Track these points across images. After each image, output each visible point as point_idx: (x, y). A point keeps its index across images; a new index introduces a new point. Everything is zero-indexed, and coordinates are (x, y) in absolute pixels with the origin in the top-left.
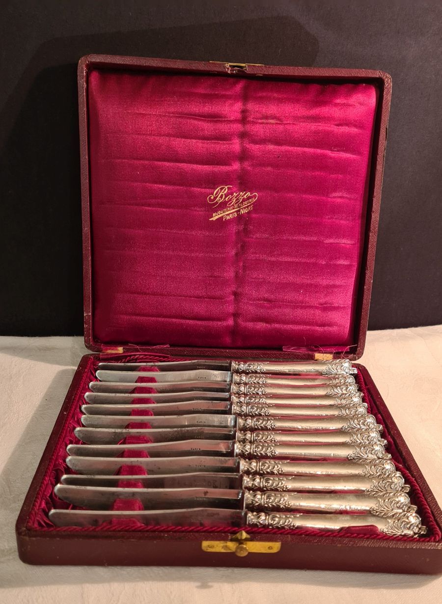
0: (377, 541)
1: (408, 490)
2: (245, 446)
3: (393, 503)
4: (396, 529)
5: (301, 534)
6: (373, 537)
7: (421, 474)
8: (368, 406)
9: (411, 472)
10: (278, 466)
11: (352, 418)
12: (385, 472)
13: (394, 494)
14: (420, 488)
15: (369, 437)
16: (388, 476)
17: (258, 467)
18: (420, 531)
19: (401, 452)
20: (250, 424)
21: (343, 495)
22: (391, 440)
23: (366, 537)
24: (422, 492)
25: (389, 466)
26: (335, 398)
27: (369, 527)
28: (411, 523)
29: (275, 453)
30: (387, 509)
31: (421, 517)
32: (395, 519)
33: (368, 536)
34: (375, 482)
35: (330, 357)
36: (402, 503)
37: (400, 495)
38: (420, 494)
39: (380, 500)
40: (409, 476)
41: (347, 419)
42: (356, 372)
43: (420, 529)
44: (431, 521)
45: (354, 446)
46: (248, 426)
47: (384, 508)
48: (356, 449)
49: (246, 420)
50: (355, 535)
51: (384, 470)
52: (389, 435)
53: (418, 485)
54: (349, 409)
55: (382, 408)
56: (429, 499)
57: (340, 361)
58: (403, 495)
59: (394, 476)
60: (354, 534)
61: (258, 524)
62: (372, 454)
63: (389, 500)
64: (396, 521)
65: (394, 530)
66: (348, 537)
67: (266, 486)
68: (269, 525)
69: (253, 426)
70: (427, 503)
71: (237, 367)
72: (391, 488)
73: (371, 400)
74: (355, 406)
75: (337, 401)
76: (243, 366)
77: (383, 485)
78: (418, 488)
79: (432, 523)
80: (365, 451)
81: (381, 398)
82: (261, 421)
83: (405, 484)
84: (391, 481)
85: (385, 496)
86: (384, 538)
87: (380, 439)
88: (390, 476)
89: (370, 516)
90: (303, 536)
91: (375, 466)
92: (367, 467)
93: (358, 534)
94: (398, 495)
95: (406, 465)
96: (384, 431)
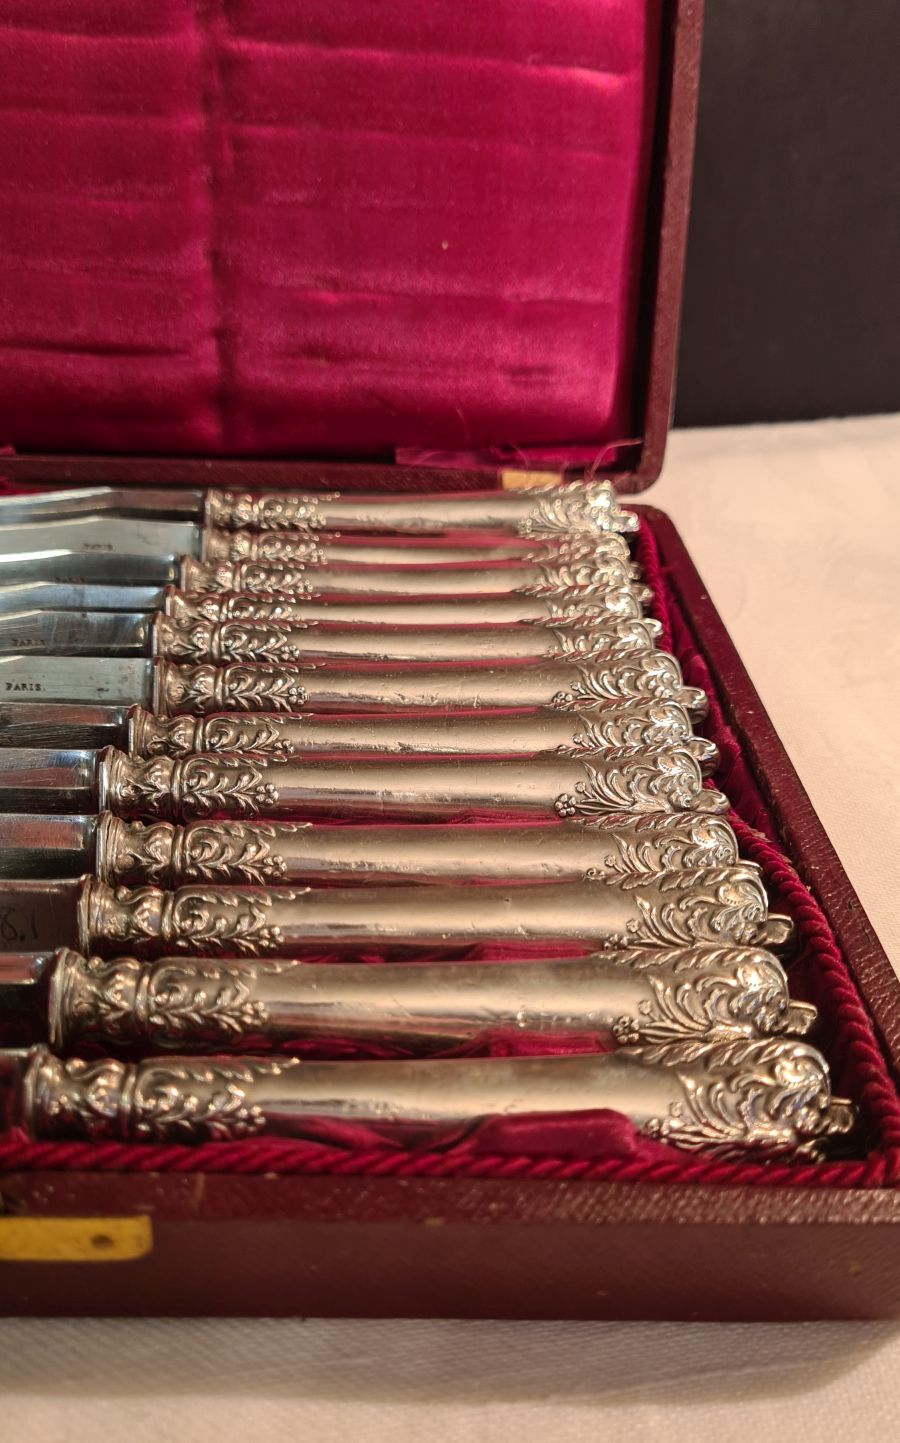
0: (619, 1190)
1: (782, 935)
2: (147, 770)
3: (714, 997)
4: (715, 1122)
5: (262, 1169)
6: (601, 1168)
7: (839, 866)
8: (663, 628)
9: (798, 860)
10: (259, 848)
11: (594, 666)
12: (697, 861)
13: (721, 960)
14: (831, 925)
15: (645, 729)
16: (703, 879)
17: (177, 853)
18: (826, 1123)
19: (767, 783)
20: (210, 693)
21: (497, 965)
22: (733, 742)
23: (568, 1171)
24: (838, 942)
25: (713, 841)
26: (544, 600)
27: (591, 1122)
28: (786, 1093)
29: (268, 793)
30: (688, 1023)
31: (827, 1059)
32: (713, 1074)
33: (576, 1166)
34: (647, 905)
35: (549, 480)
36: (754, 995)
37: (748, 959)
38: (829, 951)
39: (660, 986)
40: (788, 877)
41: (574, 667)
42: (633, 523)
43: (823, 1113)
44: (875, 1078)
45: (580, 762)
46: (199, 699)
47: (675, 1021)
48: (589, 775)
49: (192, 678)
50: (523, 1161)
51: (693, 856)
52: (728, 724)
53: (825, 912)
54: (587, 636)
55: (710, 632)
56: (868, 975)
57: (578, 488)
58: (757, 959)
59: (727, 879)
60: (514, 1155)
61: (84, 1113)
62: (650, 792)
63: (695, 983)
64: (720, 1086)
65: (707, 1125)
66: (485, 1175)
67: (183, 931)
68: (135, 1116)
69: (219, 698)
70: (860, 993)
71: (227, 511)
72: (713, 930)
73: (677, 610)
74: (610, 625)
75: (551, 611)
76: (248, 510)
77: (681, 917)
78: (826, 926)
79: (876, 1086)
80: (624, 780)
81: (709, 605)
82: (250, 680)
83: (772, 909)
84: (712, 900)
85: (681, 966)
86: (655, 1173)
87: (690, 736)
88: (708, 883)
89: (603, 1066)
90: (271, 1176)
91: (653, 842)
92: (624, 844)
93: (537, 1157)
94: (740, 958)
95: (783, 832)
96: (711, 714)
